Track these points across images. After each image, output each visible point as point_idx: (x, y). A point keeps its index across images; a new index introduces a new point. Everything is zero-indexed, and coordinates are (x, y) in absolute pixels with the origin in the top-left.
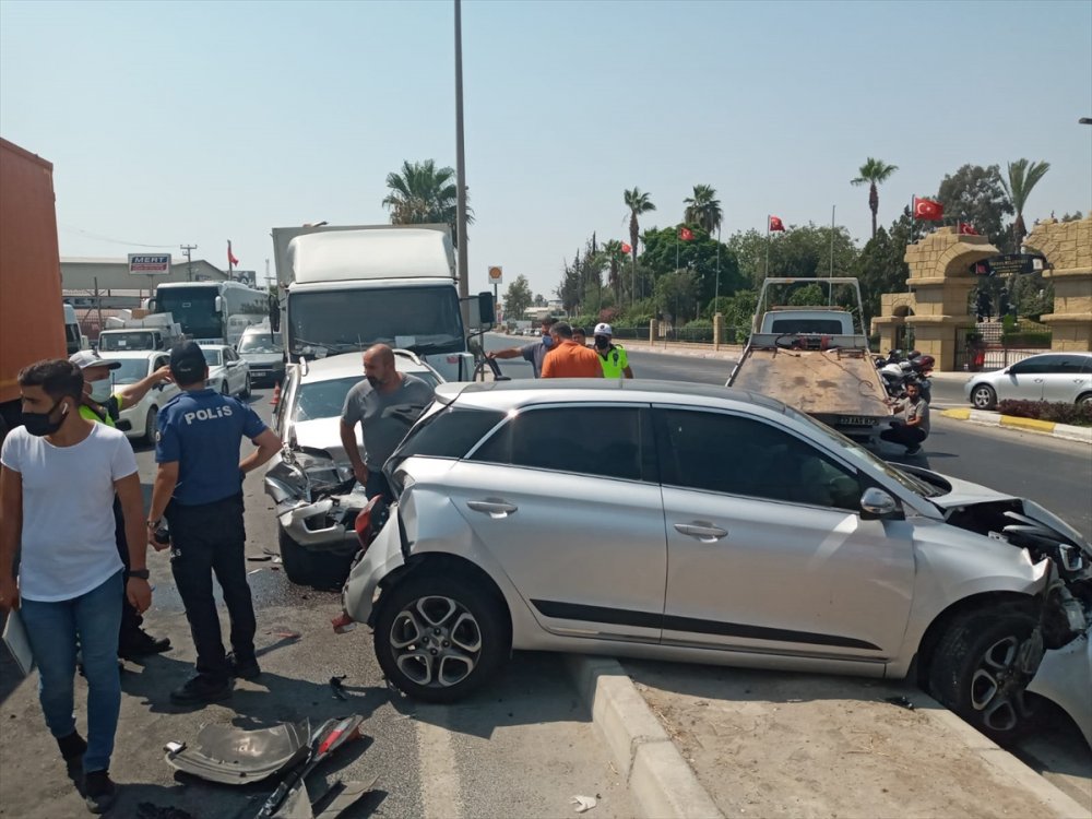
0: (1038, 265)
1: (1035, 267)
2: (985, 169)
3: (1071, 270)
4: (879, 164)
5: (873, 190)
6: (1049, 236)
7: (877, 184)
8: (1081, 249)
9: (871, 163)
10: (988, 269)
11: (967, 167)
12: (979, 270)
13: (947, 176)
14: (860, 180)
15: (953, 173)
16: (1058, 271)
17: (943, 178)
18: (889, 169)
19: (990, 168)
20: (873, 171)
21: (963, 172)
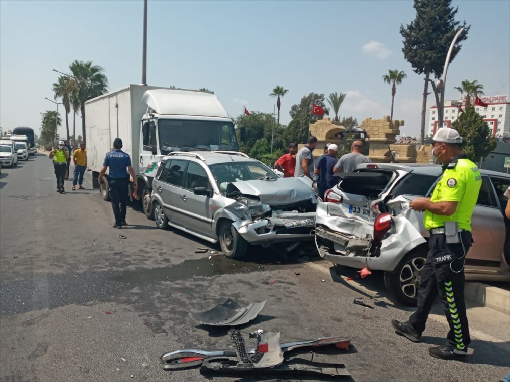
0: (362, 136)
1: (361, 137)
2: (319, 95)
3: (376, 138)
4: (282, 88)
5: (279, 99)
6: (368, 124)
7: (281, 97)
8: (381, 130)
9: (278, 88)
10: (343, 136)
11: (312, 93)
12: (339, 136)
13: (305, 96)
14: (274, 94)
15: (307, 95)
16: (372, 138)
17: (303, 97)
18: (286, 91)
19: (321, 95)
20: (279, 91)
21: (311, 95)
